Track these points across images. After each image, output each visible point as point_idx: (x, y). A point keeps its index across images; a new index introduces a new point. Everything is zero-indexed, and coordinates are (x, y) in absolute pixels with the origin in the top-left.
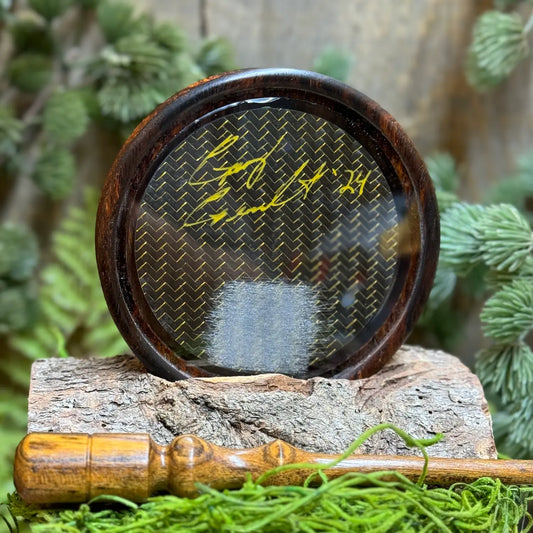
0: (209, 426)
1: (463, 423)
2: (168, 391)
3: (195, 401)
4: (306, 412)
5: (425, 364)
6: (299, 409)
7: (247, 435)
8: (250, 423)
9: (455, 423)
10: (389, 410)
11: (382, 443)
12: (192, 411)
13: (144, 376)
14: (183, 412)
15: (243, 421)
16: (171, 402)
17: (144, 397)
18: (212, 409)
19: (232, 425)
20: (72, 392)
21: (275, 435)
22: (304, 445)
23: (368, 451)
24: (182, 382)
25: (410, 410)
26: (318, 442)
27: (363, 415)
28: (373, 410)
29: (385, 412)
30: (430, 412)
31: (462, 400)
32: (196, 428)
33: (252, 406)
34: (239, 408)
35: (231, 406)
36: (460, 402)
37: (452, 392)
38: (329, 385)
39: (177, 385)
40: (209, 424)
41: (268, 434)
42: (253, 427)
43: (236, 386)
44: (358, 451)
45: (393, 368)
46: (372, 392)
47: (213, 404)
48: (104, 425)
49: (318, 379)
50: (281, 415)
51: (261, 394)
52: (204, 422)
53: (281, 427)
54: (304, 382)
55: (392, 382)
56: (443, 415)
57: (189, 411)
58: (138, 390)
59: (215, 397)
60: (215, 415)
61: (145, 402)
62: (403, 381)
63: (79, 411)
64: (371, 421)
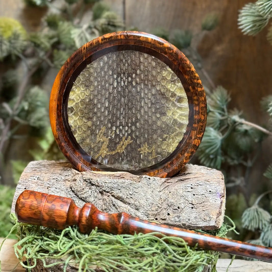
0: (90, 192)
2: (77, 176)
3: (85, 180)
4: (135, 190)
7: (105, 197)
8: (108, 192)
10: (174, 192)
12: (83, 184)
13: (69, 169)
14: (80, 185)
15: (105, 191)
16: (75, 180)
17: (67, 178)
18: (93, 185)
19: (100, 192)
21: (118, 198)
22: (130, 204)
24: (83, 172)
25: (184, 193)
26: (137, 203)
27: (161, 193)
28: (167, 192)
29: (172, 193)
31: (211, 191)
32: (83, 192)
33: (110, 185)
34: (104, 185)
35: (100, 184)
36: (210, 191)
37: (208, 187)
38: (149, 179)
39: (81, 174)
41: (115, 198)
42: (108, 194)
43: (105, 175)
45: (185, 174)
46: (170, 184)
47: (93, 183)
48: (48, 188)
50: (123, 190)
51: (115, 180)
52: (88, 190)
53: (120, 195)
54: (138, 176)
56: (199, 197)
57: (82, 184)
58: (66, 174)
60: (94, 187)
61: (67, 180)
63: (39, 181)
64: (164, 196)
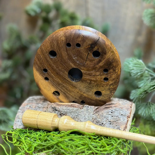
1: (120, 120)
9: (117, 120)
30: (112, 116)
55: (107, 108)
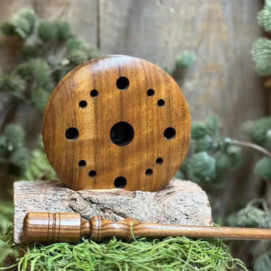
2: (74, 195)
3: (85, 199)
4: (133, 205)
5: (183, 186)
6: (130, 204)
7: (107, 214)
8: (109, 209)
10: (168, 205)
11: (165, 219)
12: (84, 203)
13: (63, 189)
14: (81, 204)
15: (106, 208)
16: (75, 200)
17: (63, 197)
18: (93, 203)
19: (101, 210)
20: (33, 195)
21: (119, 214)
23: (159, 222)
24: (80, 191)
26: (137, 217)
27: (156, 207)
28: (161, 205)
29: (166, 206)
31: (198, 201)
32: (86, 211)
33: (110, 202)
35: (101, 202)
37: (194, 198)
39: (77, 193)
40: (91, 209)
41: (116, 214)
42: (110, 211)
43: (102, 193)
44: (154, 222)
45: (169, 188)
46: (160, 197)
47: (93, 201)
48: (46, 209)
49: (137, 192)
50: (122, 206)
51: (114, 197)
52: (90, 208)
53: (122, 211)
54: (132, 192)
56: (191, 208)
58: (61, 194)
59: (94, 198)
60: (94, 205)
61: (64, 200)
62: (173, 193)
63: (36, 202)
64: (160, 210)
